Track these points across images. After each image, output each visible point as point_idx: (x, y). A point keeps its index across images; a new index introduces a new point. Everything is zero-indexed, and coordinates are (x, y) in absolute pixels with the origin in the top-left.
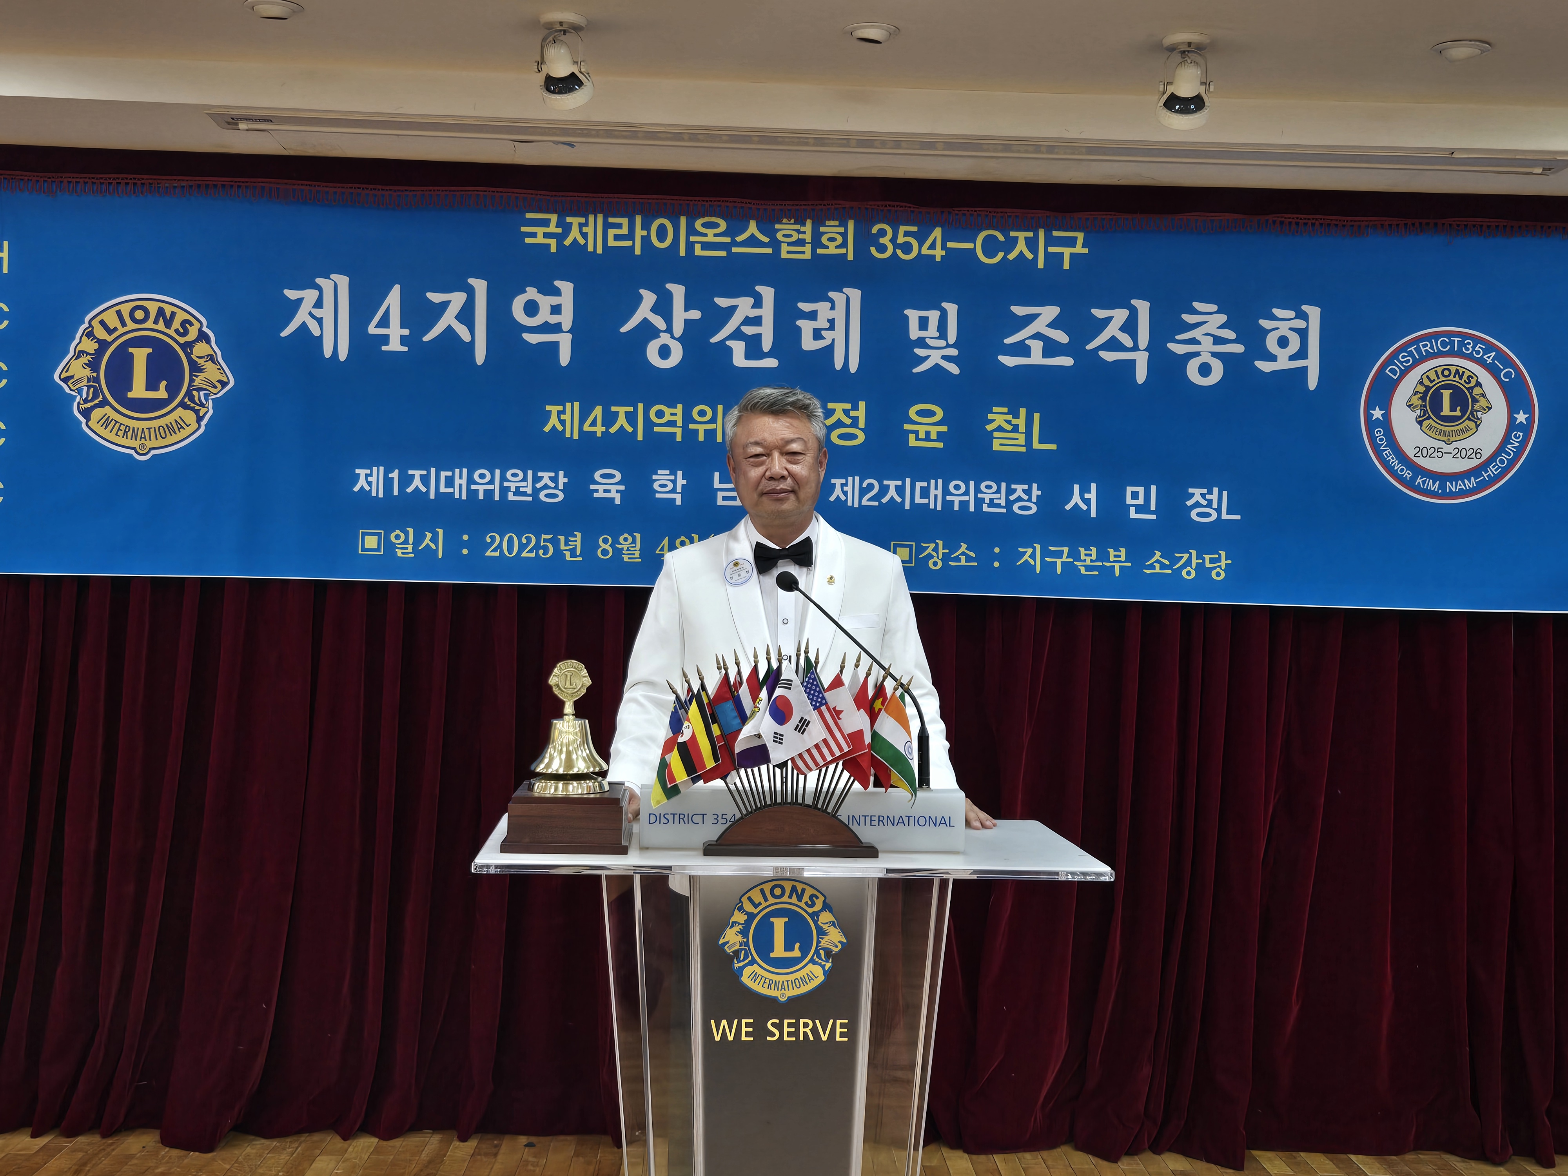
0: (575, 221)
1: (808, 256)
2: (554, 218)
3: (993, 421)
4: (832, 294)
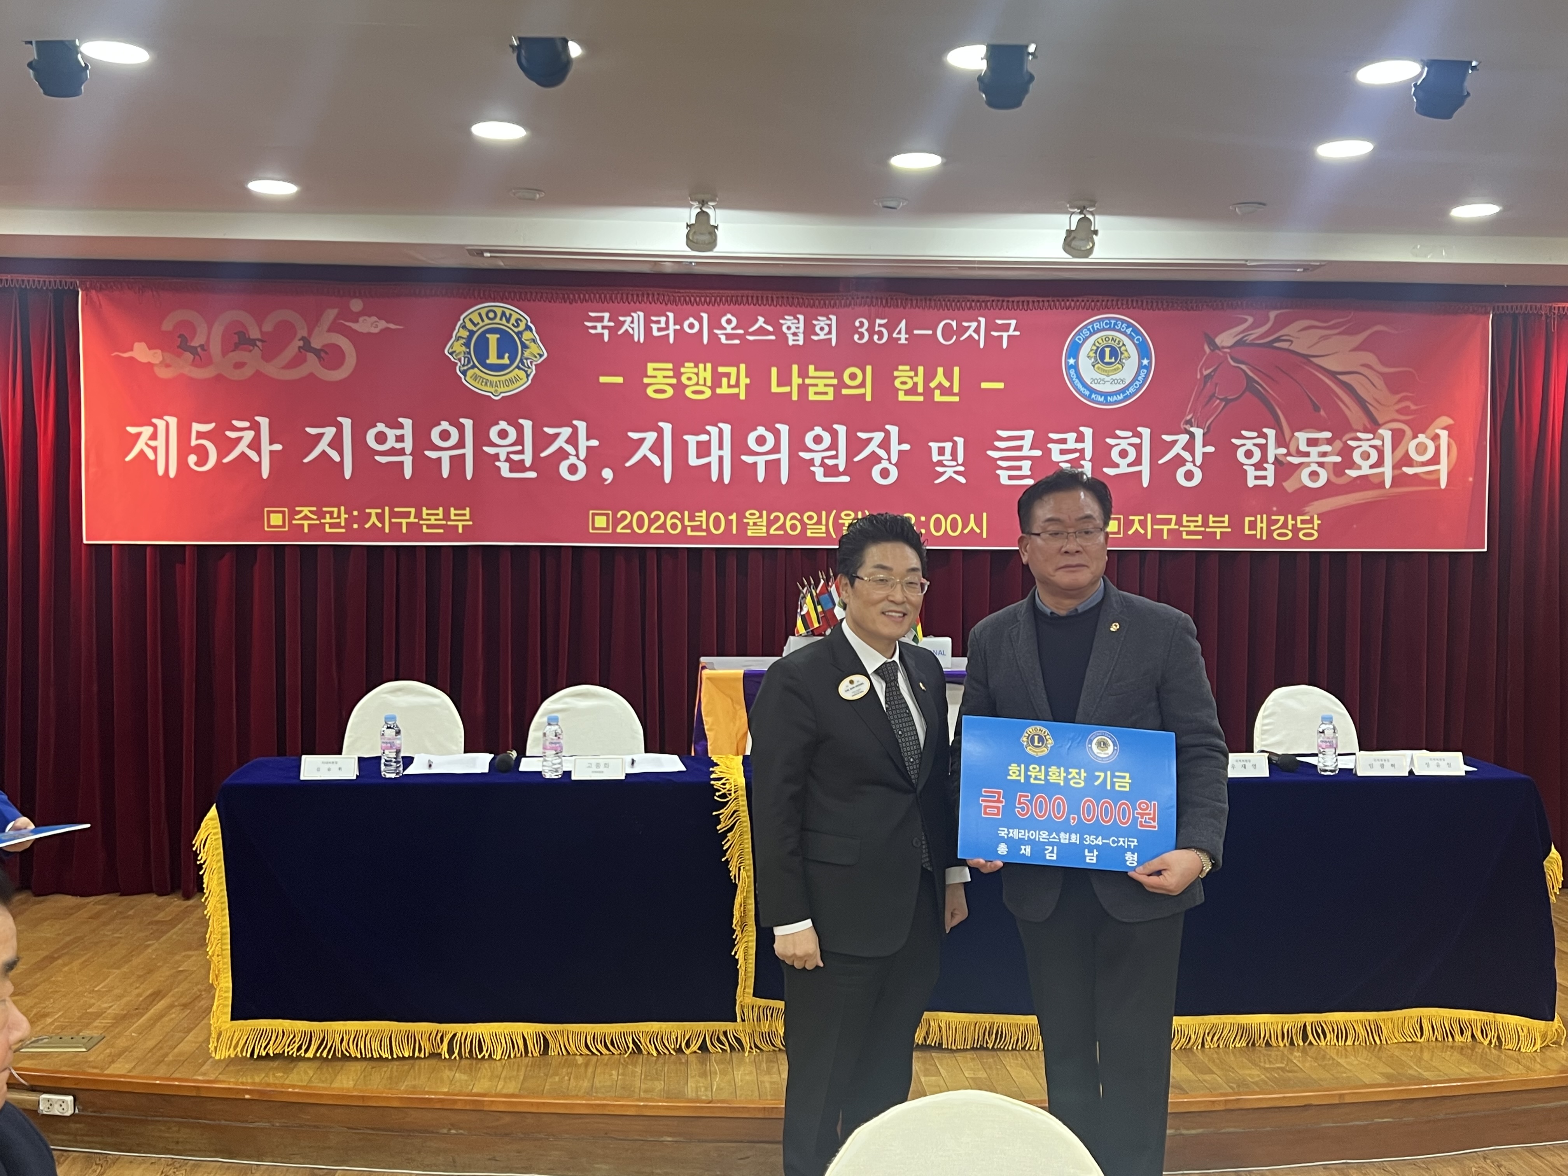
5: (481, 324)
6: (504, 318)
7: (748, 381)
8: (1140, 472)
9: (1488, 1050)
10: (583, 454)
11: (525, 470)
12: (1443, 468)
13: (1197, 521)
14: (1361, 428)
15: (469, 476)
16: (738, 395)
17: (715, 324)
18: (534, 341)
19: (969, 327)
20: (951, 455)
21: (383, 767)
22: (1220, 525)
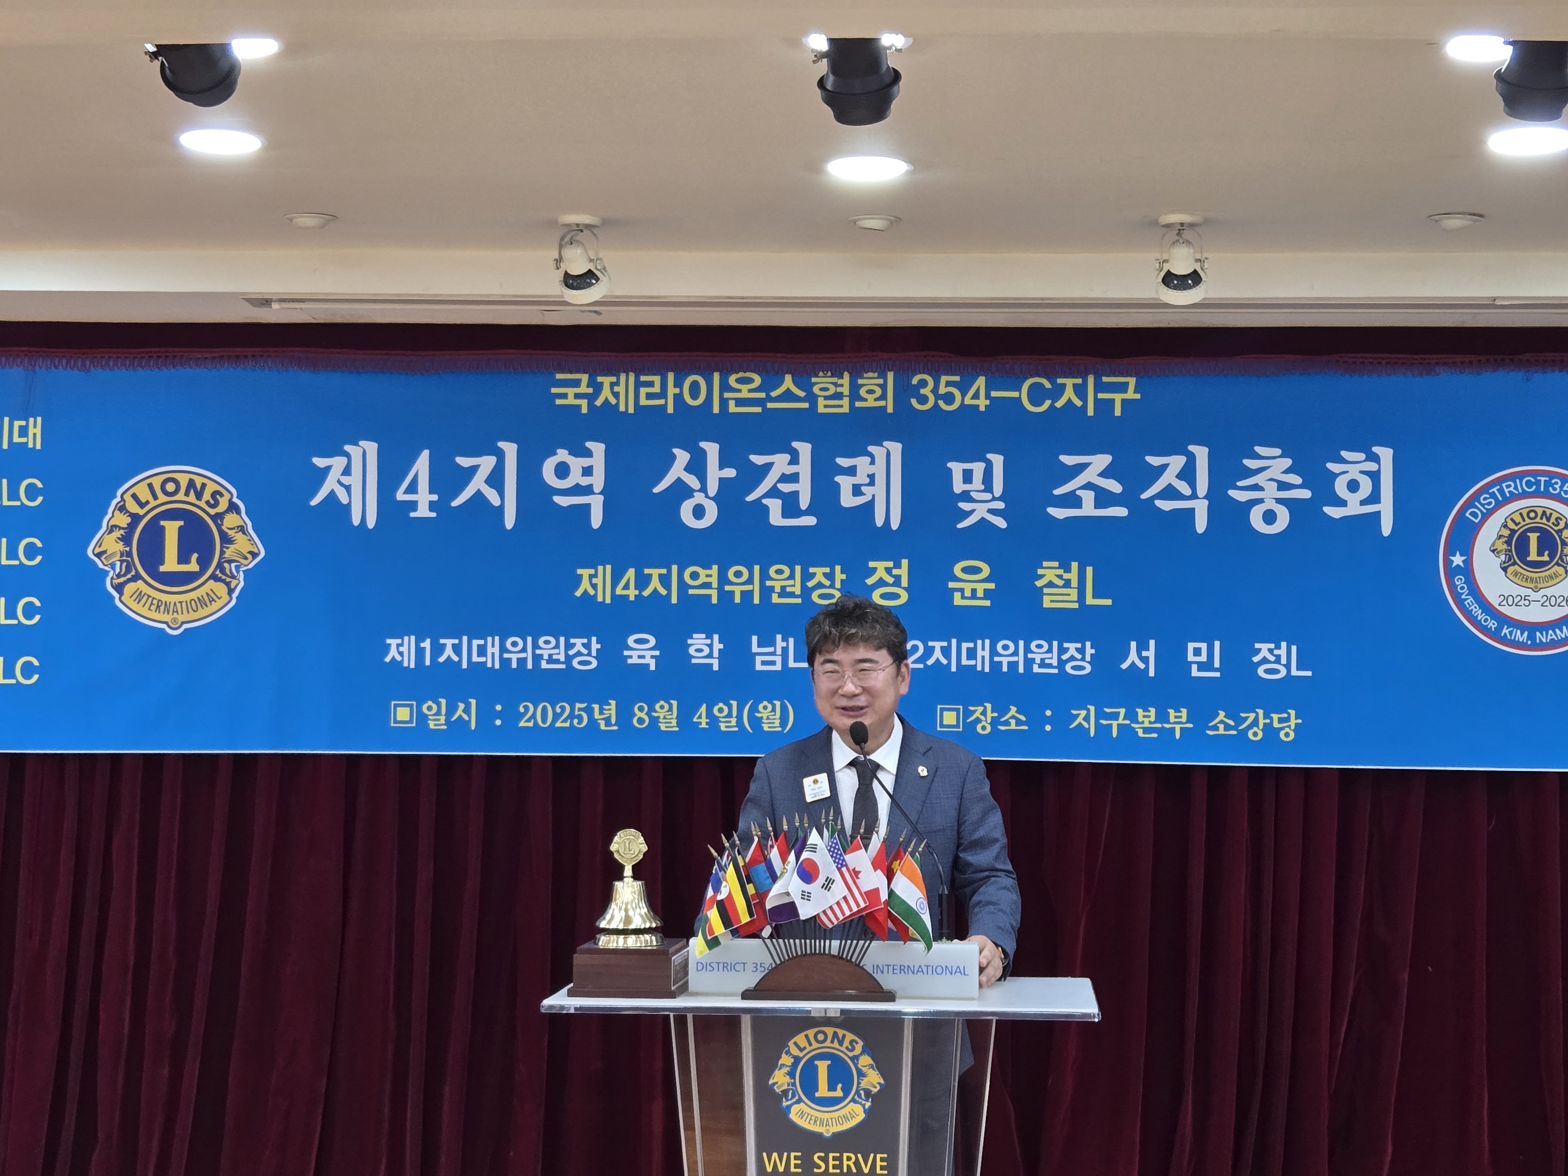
0: (606, 381)
1: (846, 409)
2: (585, 378)
3: (1042, 576)
4: (871, 448)
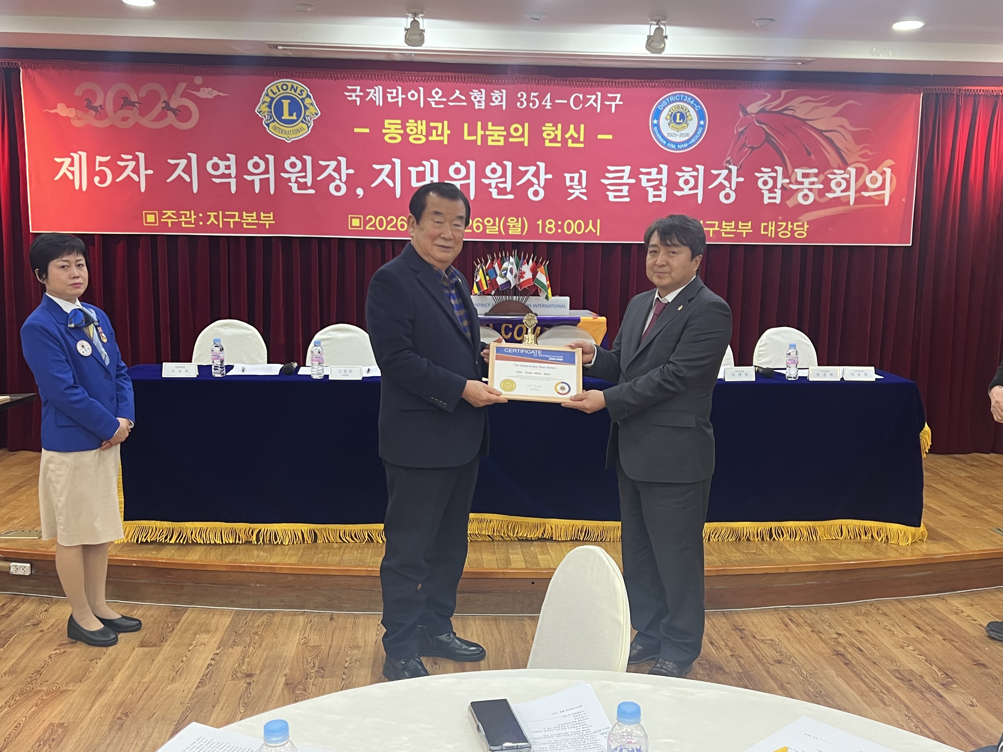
5: (278, 93)
6: (293, 90)
7: (449, 132)
8: (697, 194)
9: (880, 544)
10: (344, 179)
11: (307, 188)
12: (887, 193)
13: (731, 226)
14: (837, 167)
15: (272, 192)
16: (443, 141)
17: (428, 94)
18: (312, 104)
19: (590, 99)
20: (578, 182)
21: (213, 371)
22: (745, 228)
